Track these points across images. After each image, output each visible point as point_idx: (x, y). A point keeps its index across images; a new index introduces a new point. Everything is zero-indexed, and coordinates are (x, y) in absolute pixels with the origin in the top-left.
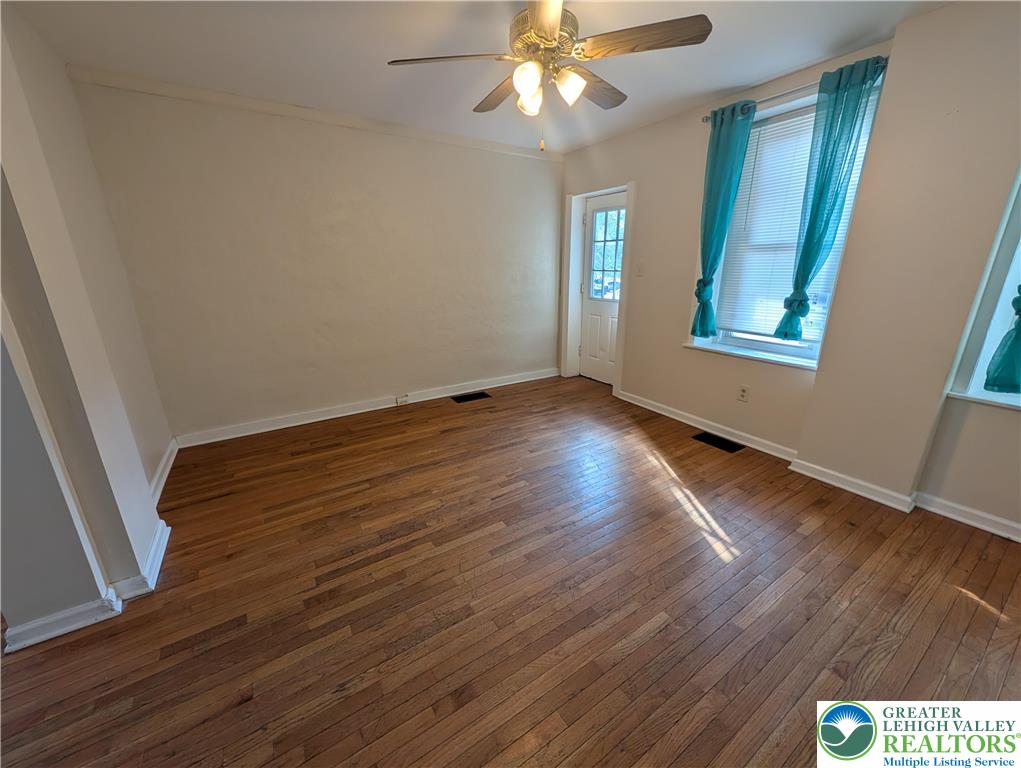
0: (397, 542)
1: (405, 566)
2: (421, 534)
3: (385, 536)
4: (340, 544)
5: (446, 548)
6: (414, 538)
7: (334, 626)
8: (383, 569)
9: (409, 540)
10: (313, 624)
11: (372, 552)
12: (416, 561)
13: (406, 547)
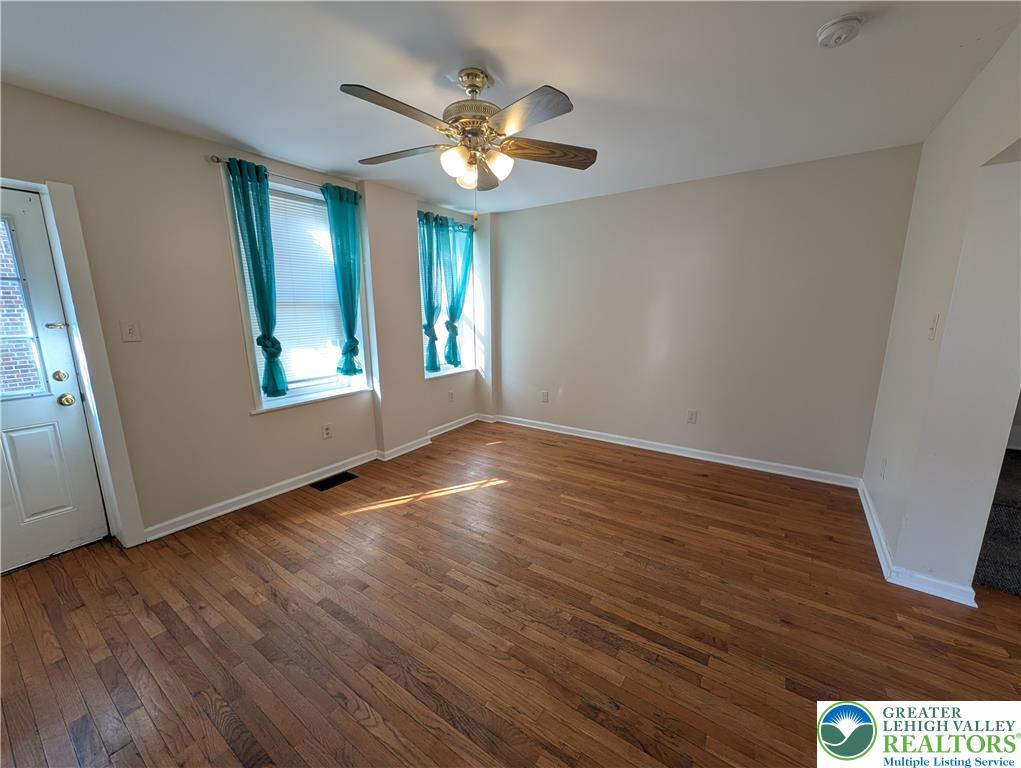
0: (611, 628)
1: (630, 605)
2: (587, 617)
3: (612, 645)
4: (660, 681)
5: (587, 589)
6: (597, 619)
7: (710, 613)
8: (647, 619)
9: (600, 620)
10: (726, 627)
11: (640, 641)
12: (619, 601)
13: (612, 618)
